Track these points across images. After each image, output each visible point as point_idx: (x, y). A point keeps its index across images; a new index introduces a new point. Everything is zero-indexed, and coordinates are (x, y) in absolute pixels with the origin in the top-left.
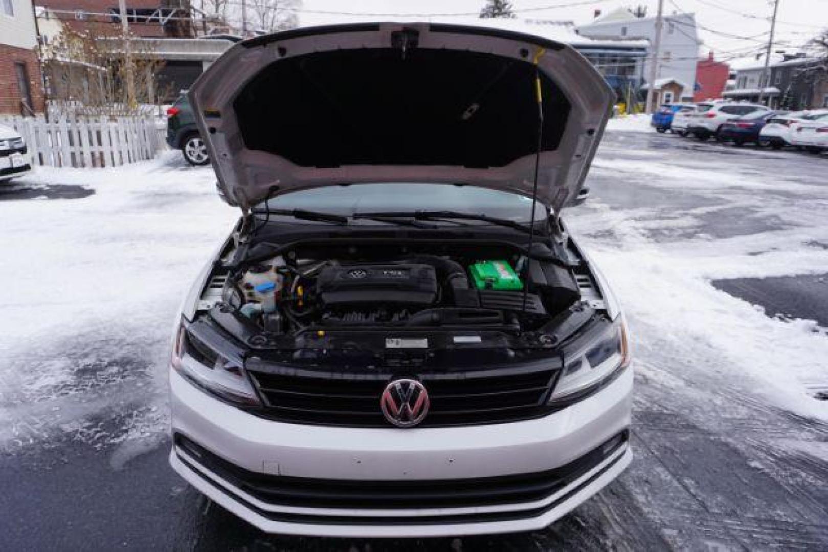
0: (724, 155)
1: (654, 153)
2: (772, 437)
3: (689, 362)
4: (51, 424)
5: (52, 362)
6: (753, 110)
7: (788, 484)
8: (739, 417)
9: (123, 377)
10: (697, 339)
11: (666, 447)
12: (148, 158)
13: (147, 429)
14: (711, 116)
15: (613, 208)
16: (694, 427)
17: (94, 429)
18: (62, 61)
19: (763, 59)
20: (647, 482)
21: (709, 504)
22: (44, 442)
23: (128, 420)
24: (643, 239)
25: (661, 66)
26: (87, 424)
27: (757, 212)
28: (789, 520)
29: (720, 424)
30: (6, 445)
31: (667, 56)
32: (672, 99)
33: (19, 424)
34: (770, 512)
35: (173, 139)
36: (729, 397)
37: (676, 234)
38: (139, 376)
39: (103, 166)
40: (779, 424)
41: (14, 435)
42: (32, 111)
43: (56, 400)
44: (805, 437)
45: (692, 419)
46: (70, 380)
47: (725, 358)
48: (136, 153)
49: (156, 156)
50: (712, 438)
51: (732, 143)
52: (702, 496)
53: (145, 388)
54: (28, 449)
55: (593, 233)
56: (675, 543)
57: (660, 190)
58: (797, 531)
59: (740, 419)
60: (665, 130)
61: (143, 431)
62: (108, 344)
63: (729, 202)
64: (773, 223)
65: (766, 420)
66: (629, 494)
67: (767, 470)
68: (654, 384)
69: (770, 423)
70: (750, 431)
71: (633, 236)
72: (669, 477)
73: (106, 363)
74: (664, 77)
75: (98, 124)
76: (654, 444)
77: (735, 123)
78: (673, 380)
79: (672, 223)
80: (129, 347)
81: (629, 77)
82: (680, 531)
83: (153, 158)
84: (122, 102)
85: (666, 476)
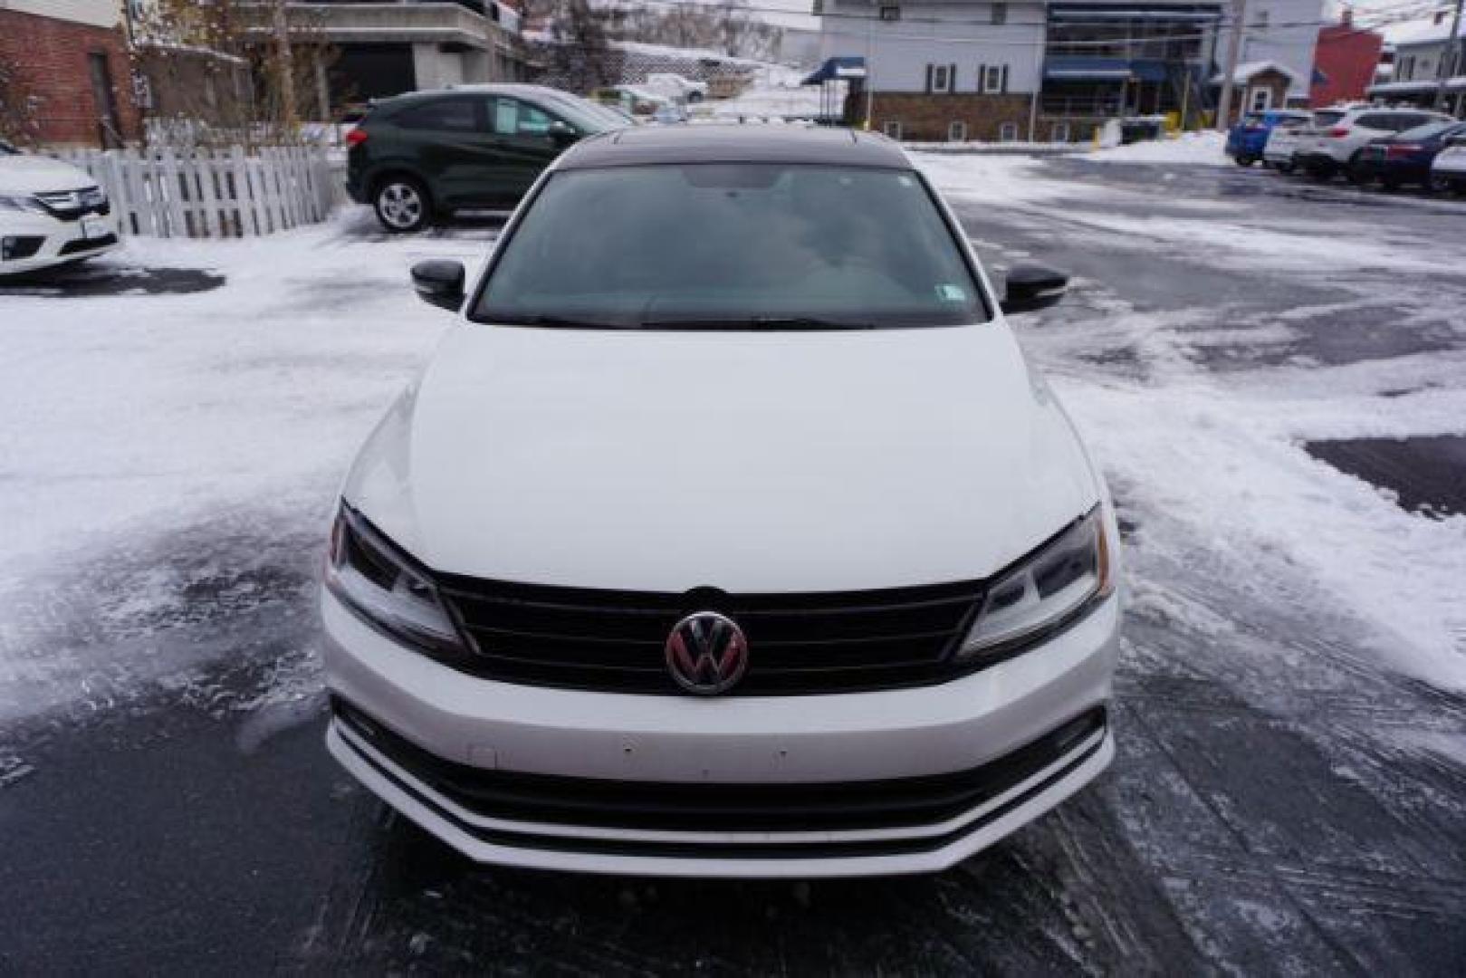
0: (1359, 208)
1: (1226, 205)
2: (1382, 726)
3: (1248, 588)
4: (143, 677)
5: (148, 573)
6: (1421, 121)
7: (1399, 809)
8: (1326, 688)
9: (262, 600)
10: (1266, 548)
11: (1187, 739)
12: (316, 220)
13: (298, 687)
14: (1341, 133)
15: (1138, 309)
16: (1244, 705)
17: (212, 687)
18: (165, 49)
19: (1448, 21)
20: (1145, 797)
21: (1251, 838)
22: (132, 705)
23: (268, 672)
24: (1190, 365)
25: (1249, 40)
26: (202, 677)
27: (1406, 315)
28: (1393, 870)
29: (1290, 702)
30: (69, 708)
31: (1260, 21)
32: (1268, 101)
33: (92, 675)
34: (1362, 856)
35: (358, 185)
36: (1313, 652)
37: (1249, 356)
38: (289, 599)
39: (239, 234)
40: (1398, 702)
41: (83, 692)
42: (119, 138)
43: (153, 637)
44: (1441, 727)
45: (1241, 689)
46: (176, 603)
47: (1316, 582)
48: (296, 214)
49: (329, 217)
50: (1272, 724)
51: (1379, 185)
52: (1240, 823)
53: (297, 620)
54: (105, 716)
55: (1097, 353)
56: (1183, 901)
57: (1230, 274)
58: (1404, 890)
59: (1329, 693)
60: (1252, 161)
61: (290, 690)
62: (239, 544)
63: (1356, 296)
64: (1435, 336)
65: (1374, 694)
66: (1110, 817)
67: (1363, 783)
68: (1178, 627)
69: (1382, 699)
70: (1342, 712)
71: (1170, 360)
72: (1186, 791)
73: (234, 576)
74: (1256, 60)
75: (228, 161)
76: (1166, 731)
77: (1386, 148)
78: (1214, 620)
79: (1244, 336)
80: (274, 549)
81: (1188, 61)
82: (1195, 883)
83: (324, 219)
84: (269, 119)
85: (1180, 788)
